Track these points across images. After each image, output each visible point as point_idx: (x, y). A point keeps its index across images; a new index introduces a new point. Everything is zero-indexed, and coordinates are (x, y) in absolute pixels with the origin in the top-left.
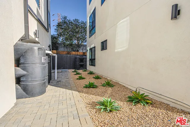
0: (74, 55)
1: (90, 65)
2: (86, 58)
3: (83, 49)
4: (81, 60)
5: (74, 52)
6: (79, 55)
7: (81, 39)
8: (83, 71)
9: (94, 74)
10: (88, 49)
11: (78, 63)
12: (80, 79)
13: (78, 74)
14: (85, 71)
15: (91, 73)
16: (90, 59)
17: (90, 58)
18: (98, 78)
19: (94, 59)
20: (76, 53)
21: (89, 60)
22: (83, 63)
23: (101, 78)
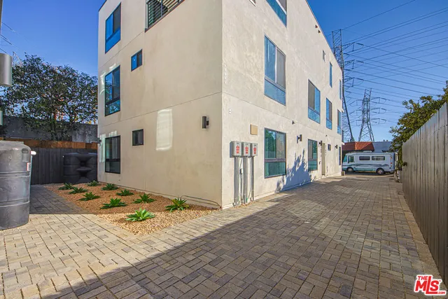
0: (59, 150)
1: (106, 172)
2: (96, 157)
3: (84, 135)
4: (81, 162)
5: (59, 143)
6: (76, 150)
7: (80, 111)
8: (89, 185)
9: (117, 188)
10: (103, 138)
11: (73, 168)
12: (88, 199)
13: (81, 191)
14: (95, 185)
15: (111, 187)
16: (107, 160)
17: (108, 157)
18: (127, 193)
19: (119, 160)
20: (66, 144)
21: (104, 160)
22: (86, 169)
23: (132, 194)
